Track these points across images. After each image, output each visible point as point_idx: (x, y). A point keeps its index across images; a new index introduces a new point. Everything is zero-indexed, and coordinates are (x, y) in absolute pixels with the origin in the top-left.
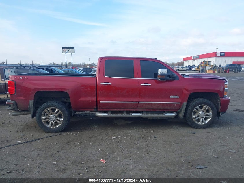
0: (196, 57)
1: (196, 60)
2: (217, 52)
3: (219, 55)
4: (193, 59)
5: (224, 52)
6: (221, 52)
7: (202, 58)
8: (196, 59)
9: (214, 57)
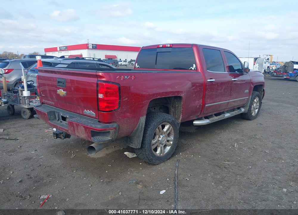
0: (63, 48)
1: (62, 52)
2: (88, 44)
3: (91, 47)
4: (58, 49)
5: (96, 45)
6: (92, 45)
7: (71, 50)
8: (63, 50)
9: (86, 49)
